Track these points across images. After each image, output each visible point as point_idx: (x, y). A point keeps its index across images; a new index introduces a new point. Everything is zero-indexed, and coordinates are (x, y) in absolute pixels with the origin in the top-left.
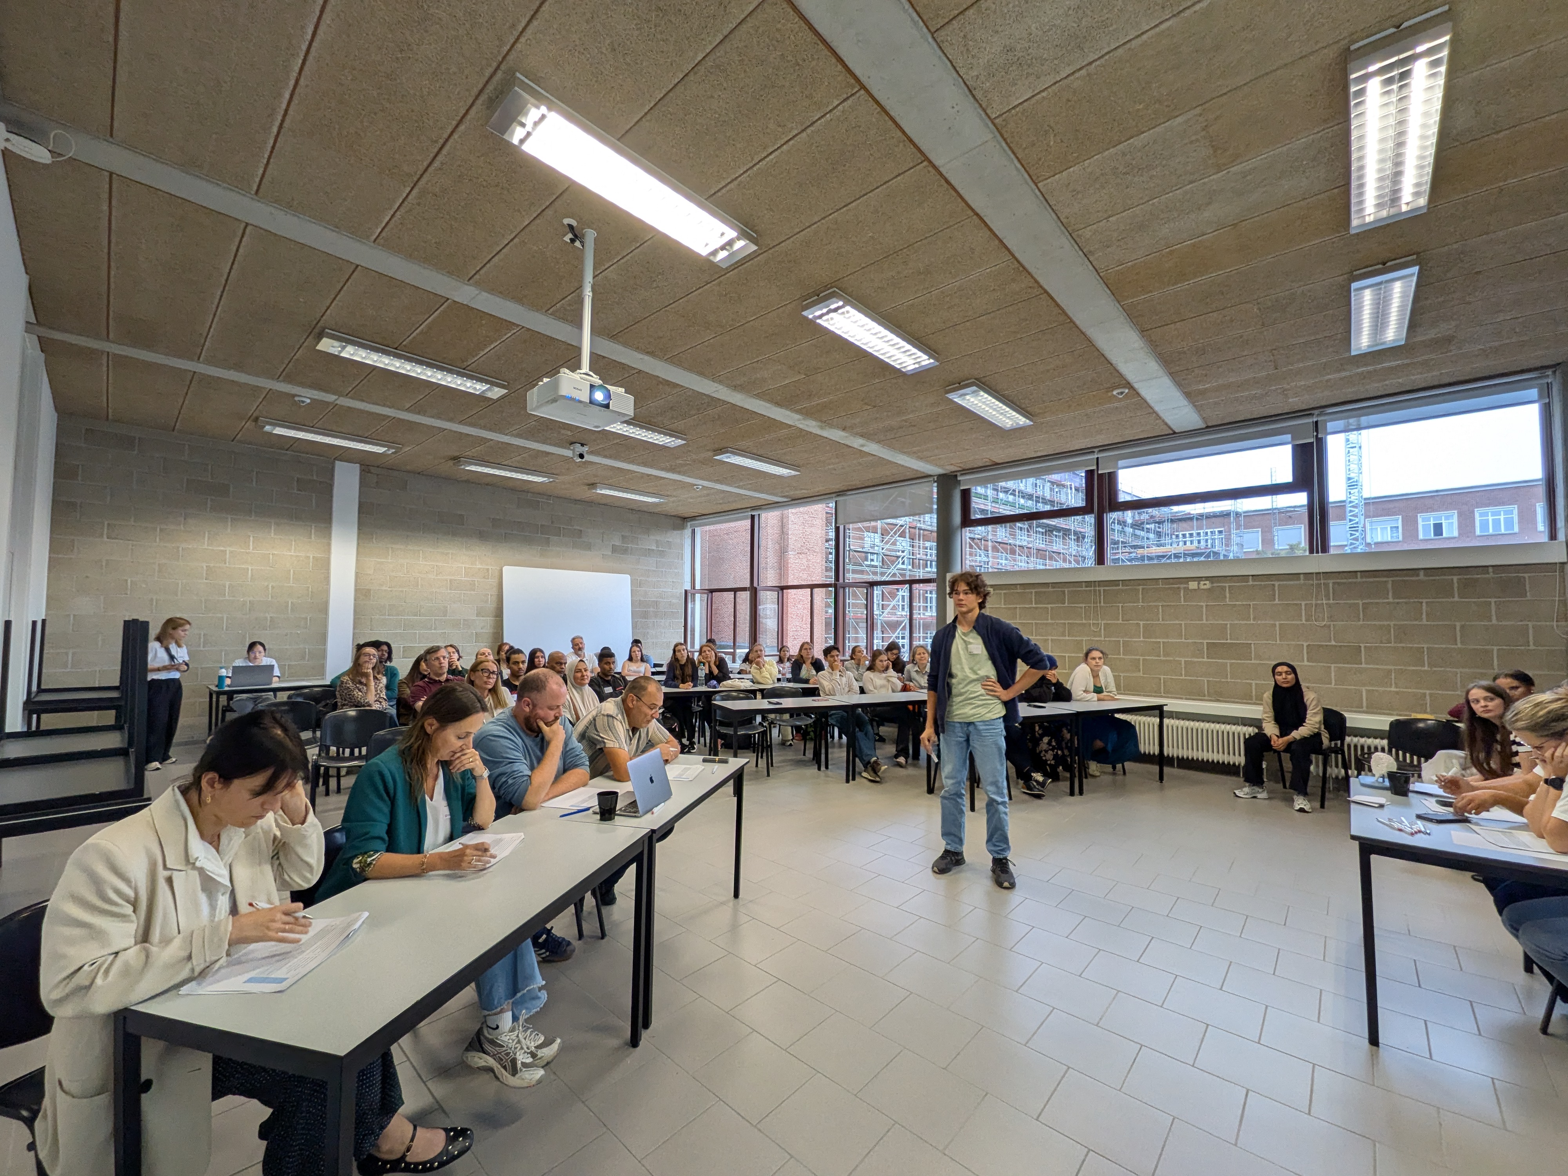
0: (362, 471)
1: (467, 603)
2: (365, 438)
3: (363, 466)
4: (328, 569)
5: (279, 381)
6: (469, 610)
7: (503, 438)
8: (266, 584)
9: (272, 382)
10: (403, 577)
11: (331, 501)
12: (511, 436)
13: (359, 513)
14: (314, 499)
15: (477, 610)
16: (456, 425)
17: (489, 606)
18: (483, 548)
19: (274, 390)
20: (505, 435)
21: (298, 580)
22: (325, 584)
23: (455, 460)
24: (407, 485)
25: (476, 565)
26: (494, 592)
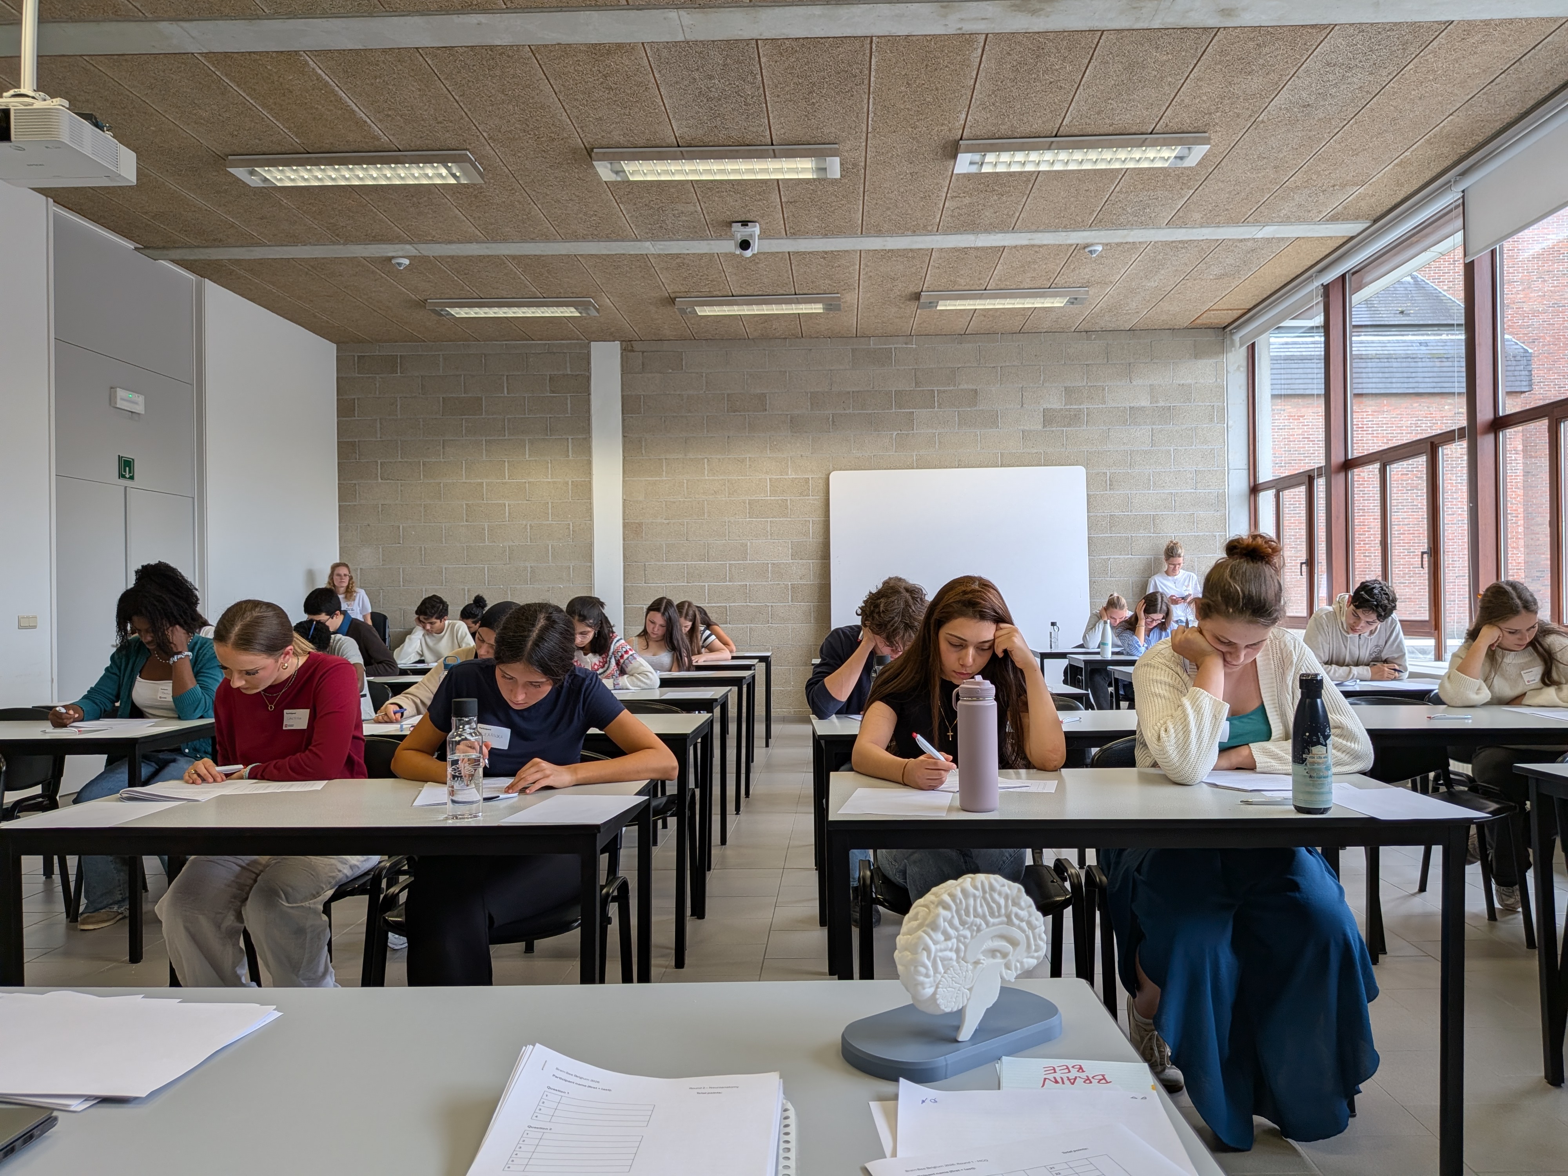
0: (624, 350)
1: (776, 538)
2: (544, 298)
3: (624, 343)
4: (590, 498)
5: (344, 244)
6: (780, 549)
7: (649, 248)
8: (524, 522)
9: (341, 247)
10: (684, 502)
11: (588, 401)
12: (647, 240)
13: (623, 413)
14: (569, 402)
15: (792, 549)
16: (567, 244)
17: (811, 540)
18: (798, 445)
19: (364, 258)
20: (639, 241)
21: (557, 516)
22: (587, 519)
23: (674, 304)
24: (682, 360)
25: (787, 474)
26: (817, 517)
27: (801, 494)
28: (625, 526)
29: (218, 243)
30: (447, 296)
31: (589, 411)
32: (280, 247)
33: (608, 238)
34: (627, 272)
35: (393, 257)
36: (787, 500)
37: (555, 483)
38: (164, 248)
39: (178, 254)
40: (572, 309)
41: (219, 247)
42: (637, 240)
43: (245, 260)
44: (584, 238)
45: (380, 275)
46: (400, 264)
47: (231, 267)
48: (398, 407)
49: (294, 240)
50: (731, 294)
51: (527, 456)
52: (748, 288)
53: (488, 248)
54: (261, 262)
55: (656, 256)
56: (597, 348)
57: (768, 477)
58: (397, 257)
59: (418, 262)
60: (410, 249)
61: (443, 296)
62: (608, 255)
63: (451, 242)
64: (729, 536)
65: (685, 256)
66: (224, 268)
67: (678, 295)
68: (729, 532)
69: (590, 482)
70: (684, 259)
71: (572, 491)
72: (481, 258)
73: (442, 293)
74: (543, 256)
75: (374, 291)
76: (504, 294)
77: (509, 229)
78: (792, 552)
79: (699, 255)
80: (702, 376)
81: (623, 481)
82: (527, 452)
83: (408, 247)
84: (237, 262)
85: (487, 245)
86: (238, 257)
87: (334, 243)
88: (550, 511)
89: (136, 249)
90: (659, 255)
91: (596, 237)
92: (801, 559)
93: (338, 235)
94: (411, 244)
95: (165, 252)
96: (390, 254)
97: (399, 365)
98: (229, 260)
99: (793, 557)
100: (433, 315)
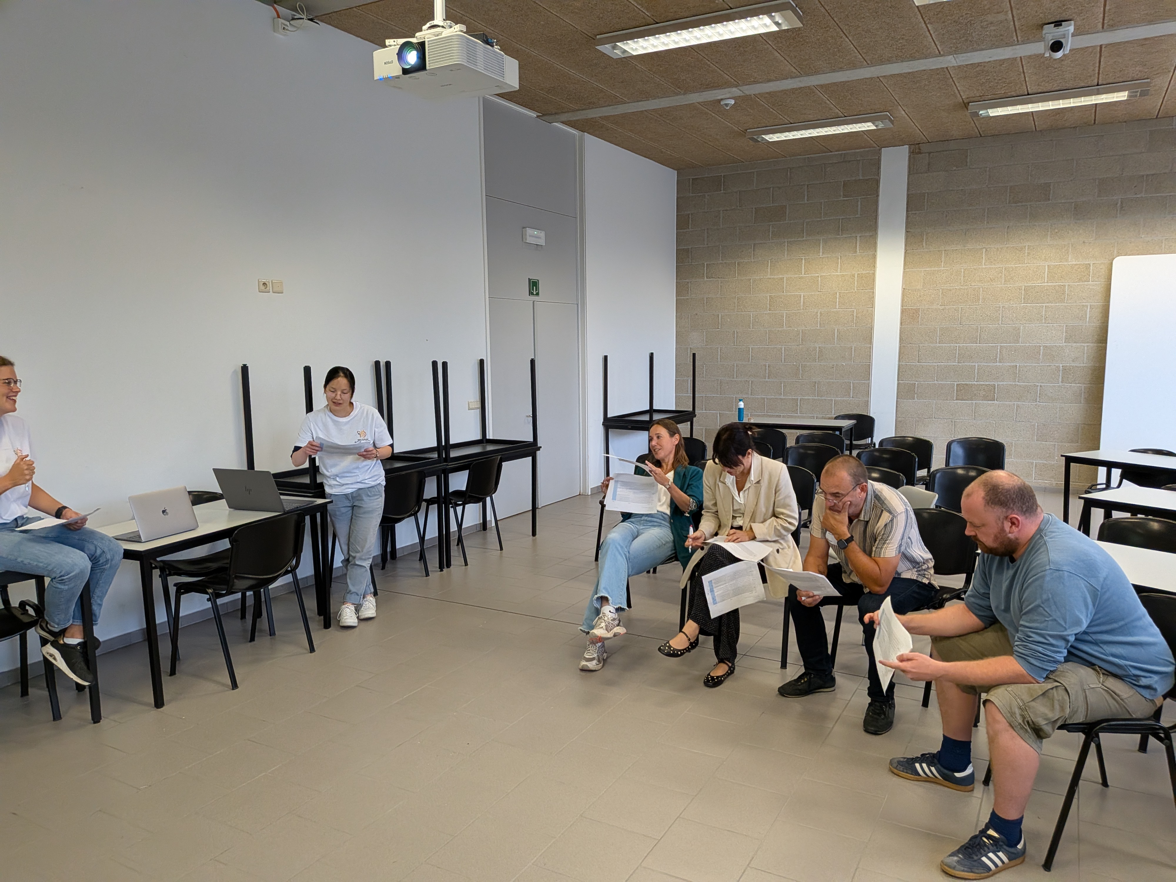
0: (912, 153)
1: (1050, 321)
2: (845, 117)
3: (913, 146)
4: (873, 288)
5: (684, 94)
6: (1054, 332)
7: (951, 61)
8: (816, 311)
9: (682, 96)
10: (960, 289)
11: (876, 203)
12: (950, 54)
13: (907, 211)
14: (859, 203)
15: (1066, 332)
16: (872, 68)
17: (1087, 324)
18: (1081, 231)
19: (698, 103)
20: (942, 56)
21: (843, 304)
22: (869, 306)
23: (967, 109)
24: (967, 157)
25: (1067, 261)
26: (1097, 302)
27: (1080, 280)
28: (903, 312)
29: (592, 105)
30: (763, 125)
31: (876, 210)
32: (637, 103)
33: (913, 58)
34: (925, 85)
35: (722, 99)
36: (1065, 285)
37: (843, 276)
38: (556, 113)
39: (565, 117)
40: (870, 124)
41: (593, 108)
42: (940, 55)
43: (611, 116)
44: (889, 61)
45: (711, 115)
46: (727, 105)
47: (602, 122)
48: (721, 219)
49: (646, 96)
50: (1026, 93)
51: (821, 254)
52: (1047, 85)
53: (800, 81)
54: (624, 116)
55: (957, 68)
56: (887, 154)
57: (1047, 264)
58: (726, 99)
59: (742, 101)
60: (736, 91)
61: (759, 125)
62: (909, 73)
63: (769, 81)
64: (1002, 320)
65: (985, 64)
66: (597, 124)
67: (972, 99)
68: (1002, 317)
69: (874, 274)
70: (984, 67)
71: (857, 282)
72: (793, 91)
73: (759, 123)
74: (848, 82)
75: (707, 128)
76: (811, 117)
77: (821, 62)
78: (1066, 336)
79: (1000, 60)
80: (986, 171)
81: (904, 272)
82: (821, 250)
83: (734, 89)
84: (606, 118)
85: (801, 79)
86: (607, 115)
87: (677, 94)
88: (838, 300)
89: (538, 116)
90: (959, 67)
91: (899, 58)
92: (1075, 343)
93: (679, 88)
94: (736, 87)
95: (557, 116)
96: (719, 98)
97: (722, 184)
98: (600, 117)
99: (1067, 340)
100: (751, 141)
